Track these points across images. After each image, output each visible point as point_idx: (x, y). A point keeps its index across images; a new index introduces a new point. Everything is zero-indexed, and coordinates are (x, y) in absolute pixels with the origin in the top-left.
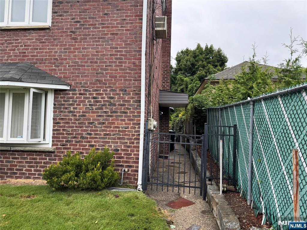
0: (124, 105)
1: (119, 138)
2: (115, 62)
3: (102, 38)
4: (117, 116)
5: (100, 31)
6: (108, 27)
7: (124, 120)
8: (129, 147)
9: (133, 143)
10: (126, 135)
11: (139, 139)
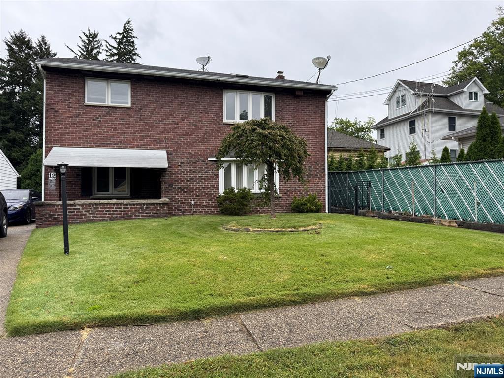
0: (316, 171)
1: (315, 189)
2: (311, 147)
3: (304, 134)
4: (313, 177)
5: (303, 130)
6: (307, 128)
7: (317, 179)
8: (319, 193)
9: (322, 191)
10: (318, 187)
11: (325, 189)
